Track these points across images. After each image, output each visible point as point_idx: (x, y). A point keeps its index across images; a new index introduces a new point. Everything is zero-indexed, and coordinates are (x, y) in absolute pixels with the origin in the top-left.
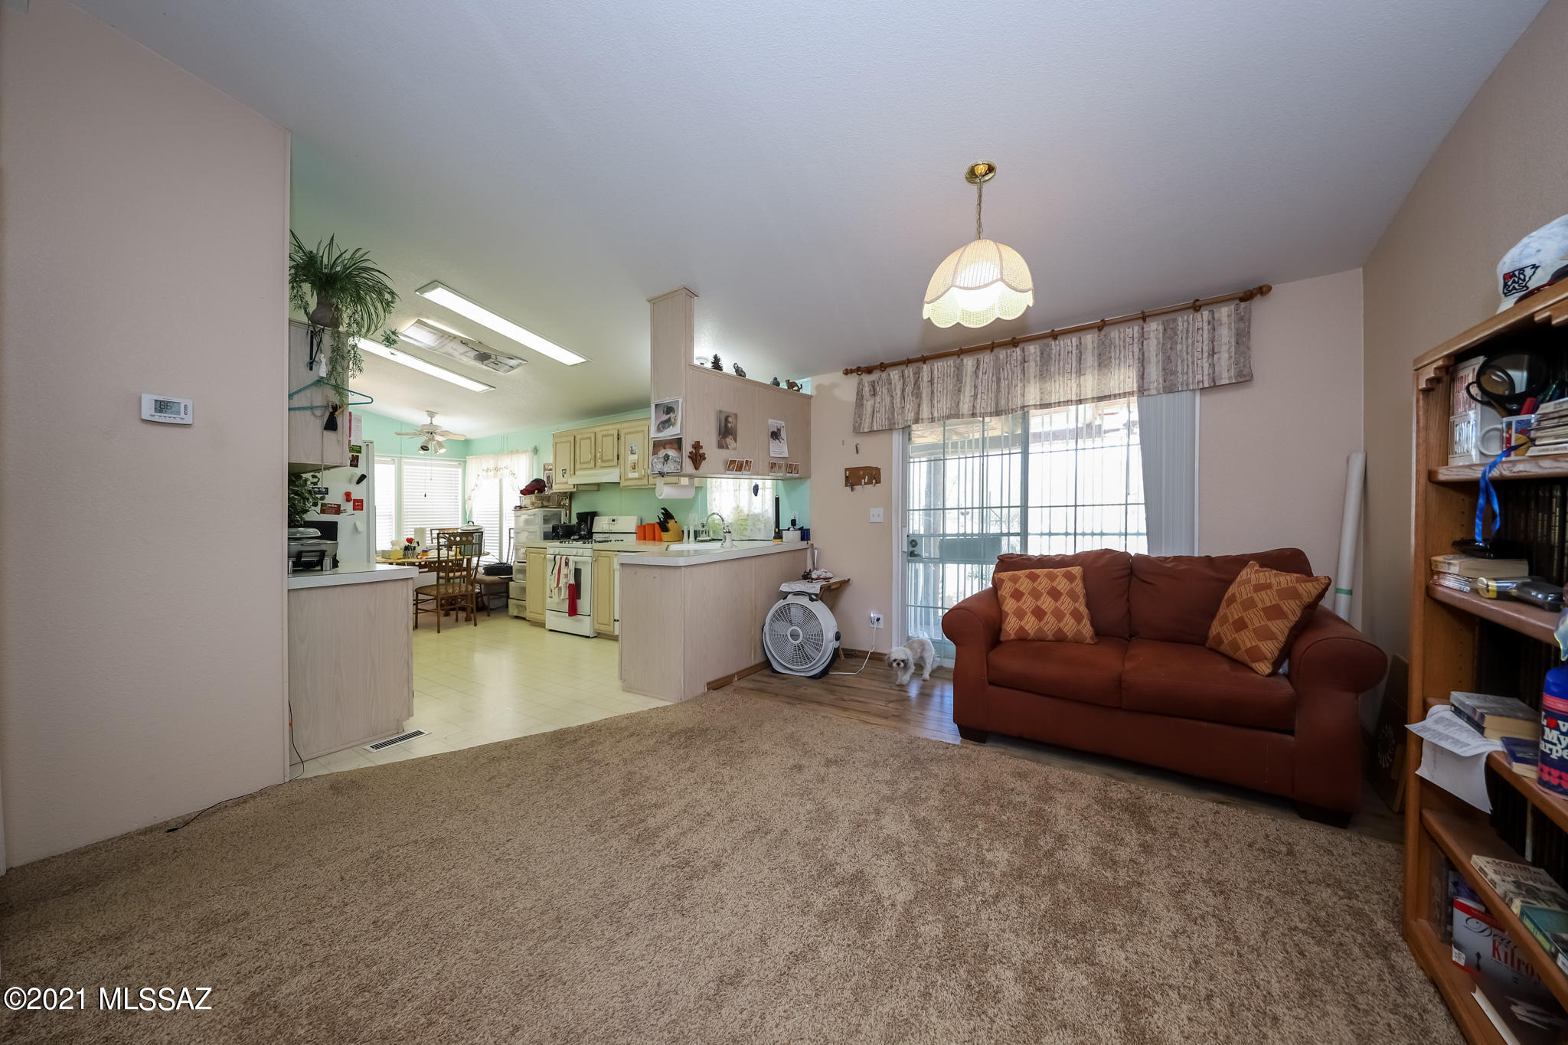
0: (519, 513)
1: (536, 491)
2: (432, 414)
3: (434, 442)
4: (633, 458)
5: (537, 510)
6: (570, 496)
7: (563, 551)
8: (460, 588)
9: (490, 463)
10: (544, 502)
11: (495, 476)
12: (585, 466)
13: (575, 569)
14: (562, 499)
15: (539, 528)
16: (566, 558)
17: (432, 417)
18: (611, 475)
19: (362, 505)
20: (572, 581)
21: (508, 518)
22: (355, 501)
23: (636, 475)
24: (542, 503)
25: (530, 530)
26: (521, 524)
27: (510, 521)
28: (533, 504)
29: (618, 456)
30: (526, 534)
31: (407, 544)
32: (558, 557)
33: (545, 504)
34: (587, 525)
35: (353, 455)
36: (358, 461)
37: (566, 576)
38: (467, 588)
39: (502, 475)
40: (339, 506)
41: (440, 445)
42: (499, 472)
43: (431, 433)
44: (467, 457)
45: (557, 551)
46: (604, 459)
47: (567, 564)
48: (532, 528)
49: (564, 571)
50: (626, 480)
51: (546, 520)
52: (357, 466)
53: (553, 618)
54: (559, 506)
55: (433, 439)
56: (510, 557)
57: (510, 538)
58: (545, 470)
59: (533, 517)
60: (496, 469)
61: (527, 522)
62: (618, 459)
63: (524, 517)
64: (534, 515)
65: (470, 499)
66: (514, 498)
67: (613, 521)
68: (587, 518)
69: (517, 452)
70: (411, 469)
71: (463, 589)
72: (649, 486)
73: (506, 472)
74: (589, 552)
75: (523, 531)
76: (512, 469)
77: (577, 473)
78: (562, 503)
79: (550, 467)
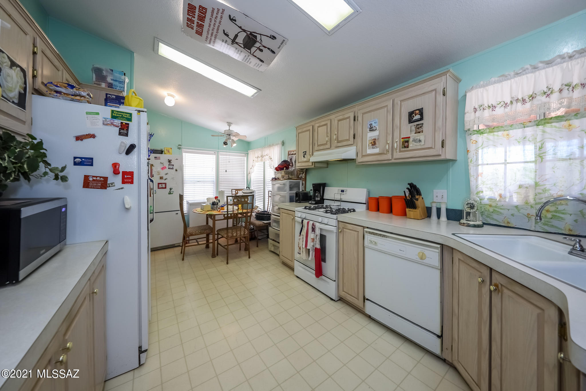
0: (275, 182)
1: (285, 168)
2: (229, 124)
3: (230, 140)
4: (371, 135)
5: (286, 181)
6: (306, 171)
7: (309, 217)
8: (240, 232)
9: (258, 153)
10: (290, 175)
11: (261, 160)
12: (321, 148)
13: (320, 234)
14: (300, 174)
15: (287, 193)
16: (313, 224)
17: (229, 126)
18: (350, 153)
19: (132, 178)
20: (318, 246)
21: (267, 185)
22: (124, 173)
23: (376, 151)
24: (289, 176)
25: (281, 195)
26: (276, 189)
27: (269, 187)
28: (283, 177)
29: (354, 135)
30: (278, 197)
31: (215, 200)
32: (305, 222)
33: (290, 177)
34: (320, 193)
35: (122, 123)
36: (127, 130)
37: (313, 240)
38: (244, 232)
39: (265, 159)
40: (106, 179)
41: (234, 142)
42: (263, 158)
43: (229, 134)
44: (249, 151)
45: (304, 216)
46: (340, 140)
47: (313, 230)
48: (282, 193)
49: (311, 235)
50: (363, 156)
51: (291, 188)
52: (127, 135)
53: (301, 269)
54: (298, 178)
55: (230, 139)
56: (269, 207)
57: (269, 197)
58: (289, 155)
59: (283, 185)
60: (262, 156)
61: (279, 189)
62: (354, 138)
63: (277, 185)
64: (284, 184)
65: (250, 173)
66: (271, 173)
67: (343, 191)
68: (320, 188)
69: (273, 145)
70: (223, 157)
71: (242, 233)
72: (393, 161)
73: (267, 157)
74: (334, 223)
75: (277, 194)
76: (270, 156)
77: (315, 153)
78: (300, 177)
79: (295, 152)
